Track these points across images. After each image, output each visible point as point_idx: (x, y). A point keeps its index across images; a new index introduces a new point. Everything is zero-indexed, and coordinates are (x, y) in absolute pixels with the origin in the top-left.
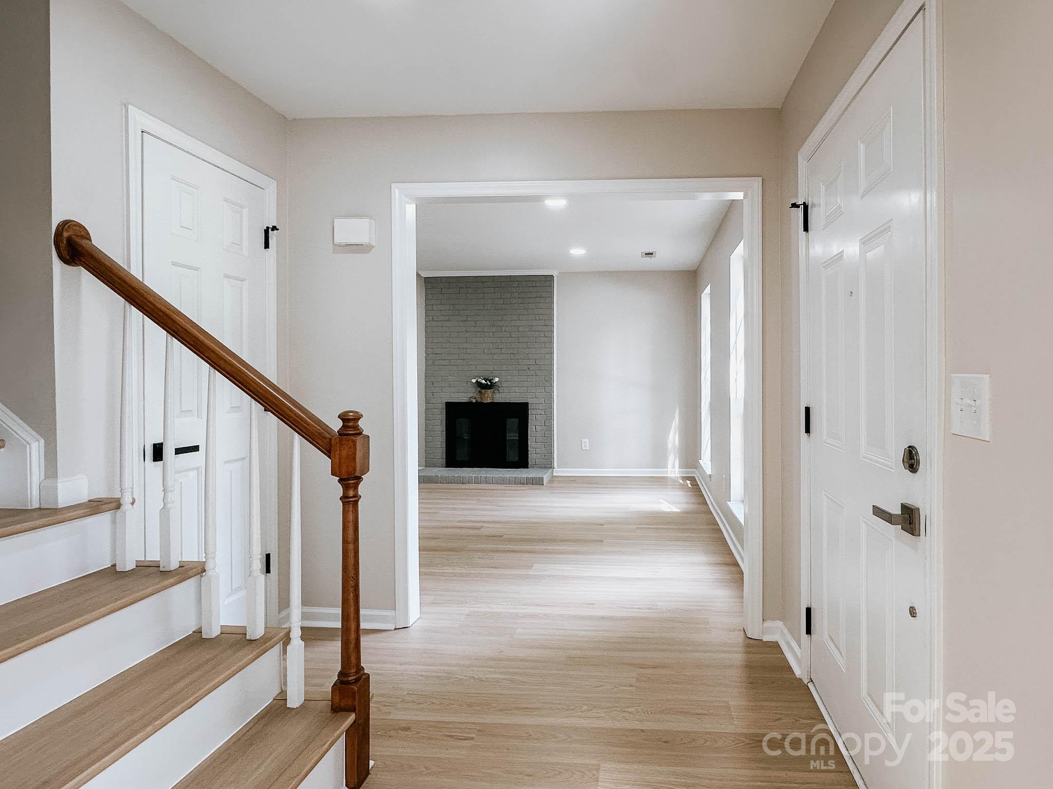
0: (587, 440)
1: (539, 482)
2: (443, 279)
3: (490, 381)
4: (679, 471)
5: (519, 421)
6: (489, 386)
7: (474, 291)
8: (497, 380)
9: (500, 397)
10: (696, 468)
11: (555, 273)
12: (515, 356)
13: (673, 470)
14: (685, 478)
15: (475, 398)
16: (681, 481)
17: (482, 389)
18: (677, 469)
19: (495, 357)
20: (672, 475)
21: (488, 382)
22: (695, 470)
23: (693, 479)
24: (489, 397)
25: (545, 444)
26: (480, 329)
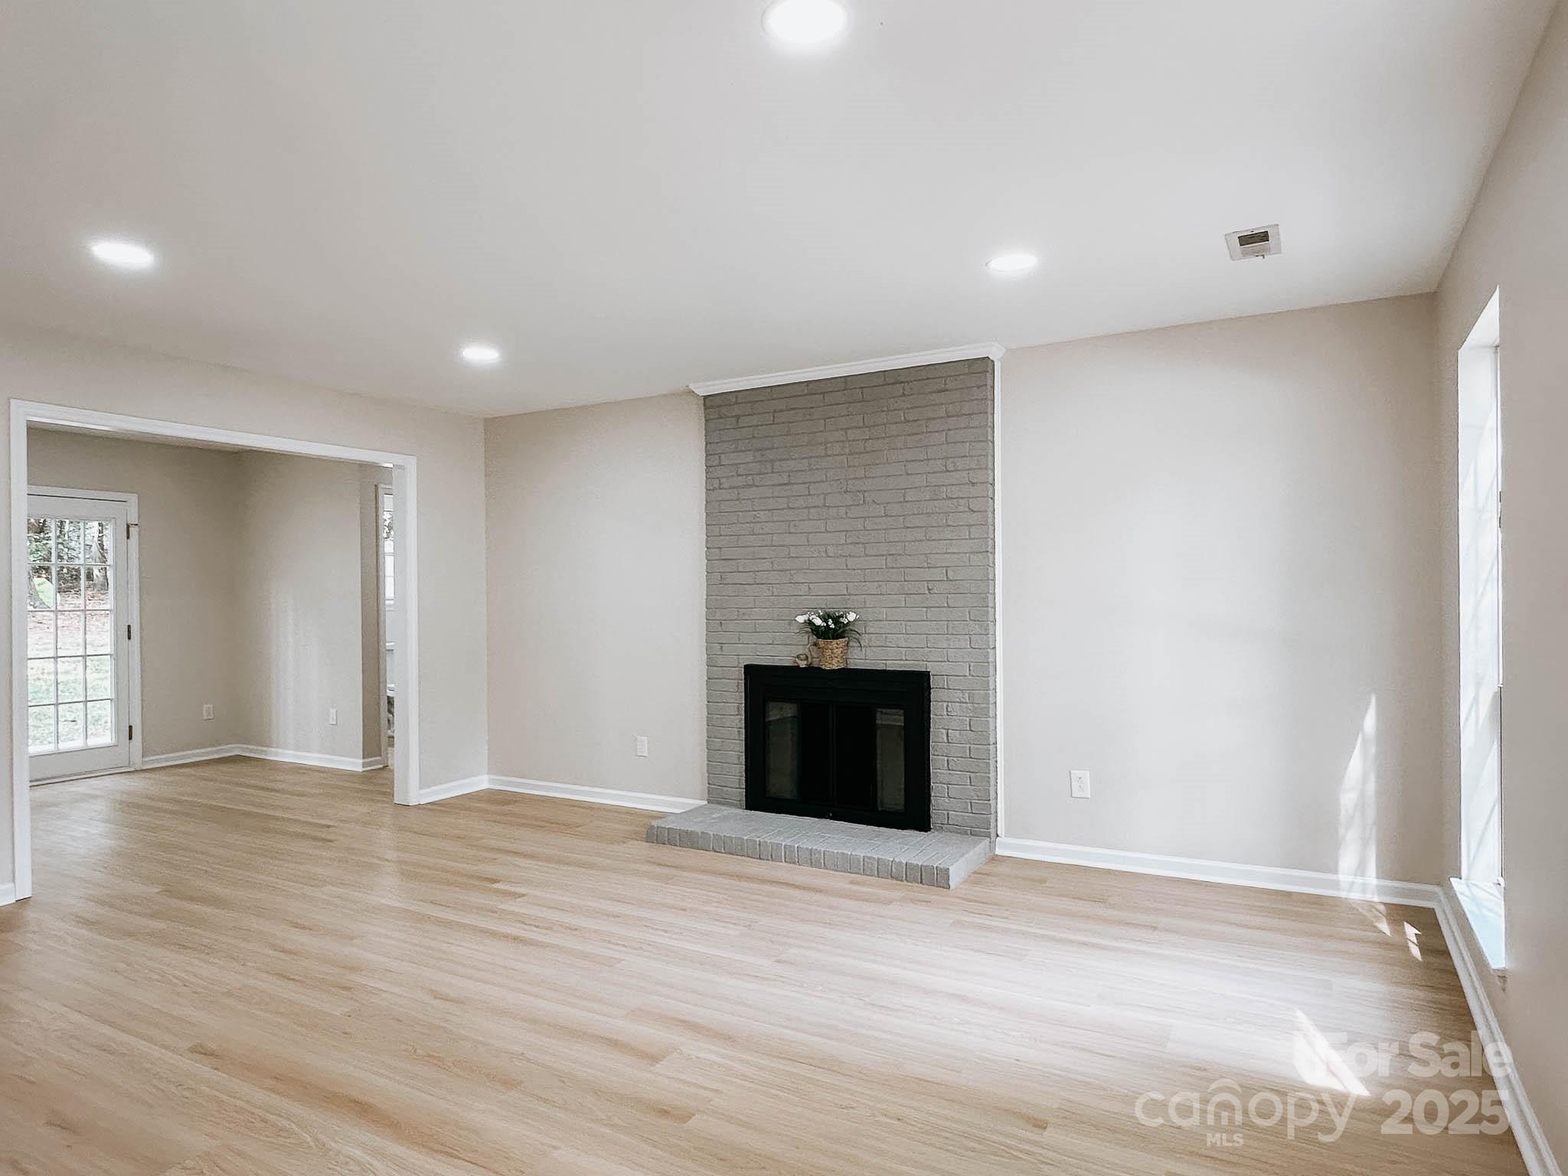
0: (1086, 775)
1: (937, 879)
2: (740, 394)
3: (836, 620)
4: (1378, 886)
5: (905, 716)
6: (833, 630)
7: (804, 415)
8: (852, 617)
9: (866, 656)
10: (1439, 884)
11: (995, 353)
12: (896, 560)
13: (1359, 880)
14: (1400, 914)
15: (807, 658)
16: (1384, 927)
17: (819, 638)
18: (1372, 879)
19: (851, 563)
20: (1355, 896)
21: (830, 622)
22: (1437, 889)
23: (1426, 920)
24: (834, 654)
25: (972, 775)
26: (820, 502)
